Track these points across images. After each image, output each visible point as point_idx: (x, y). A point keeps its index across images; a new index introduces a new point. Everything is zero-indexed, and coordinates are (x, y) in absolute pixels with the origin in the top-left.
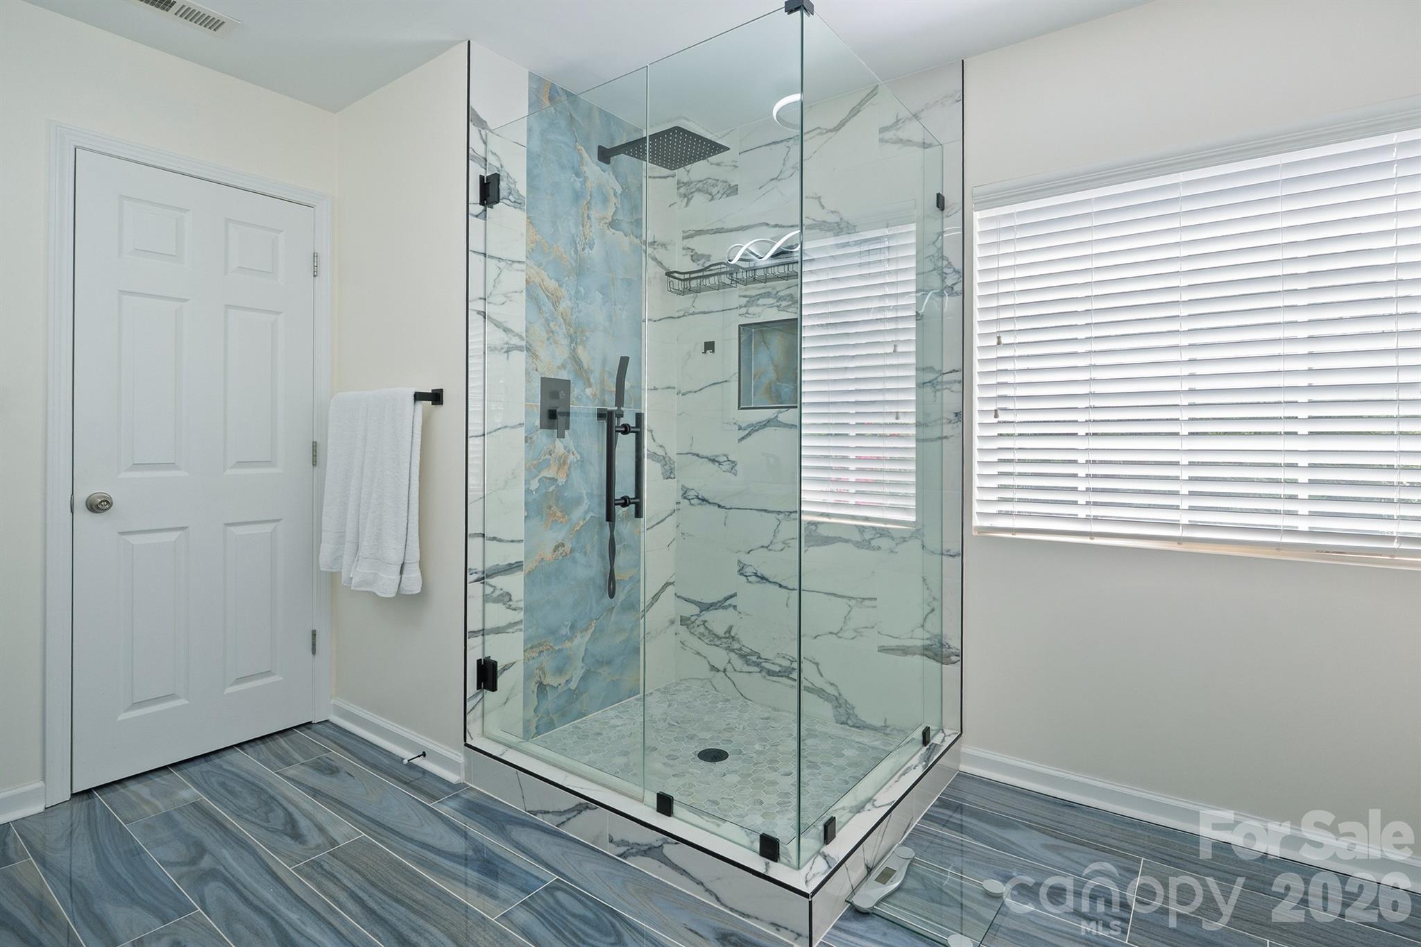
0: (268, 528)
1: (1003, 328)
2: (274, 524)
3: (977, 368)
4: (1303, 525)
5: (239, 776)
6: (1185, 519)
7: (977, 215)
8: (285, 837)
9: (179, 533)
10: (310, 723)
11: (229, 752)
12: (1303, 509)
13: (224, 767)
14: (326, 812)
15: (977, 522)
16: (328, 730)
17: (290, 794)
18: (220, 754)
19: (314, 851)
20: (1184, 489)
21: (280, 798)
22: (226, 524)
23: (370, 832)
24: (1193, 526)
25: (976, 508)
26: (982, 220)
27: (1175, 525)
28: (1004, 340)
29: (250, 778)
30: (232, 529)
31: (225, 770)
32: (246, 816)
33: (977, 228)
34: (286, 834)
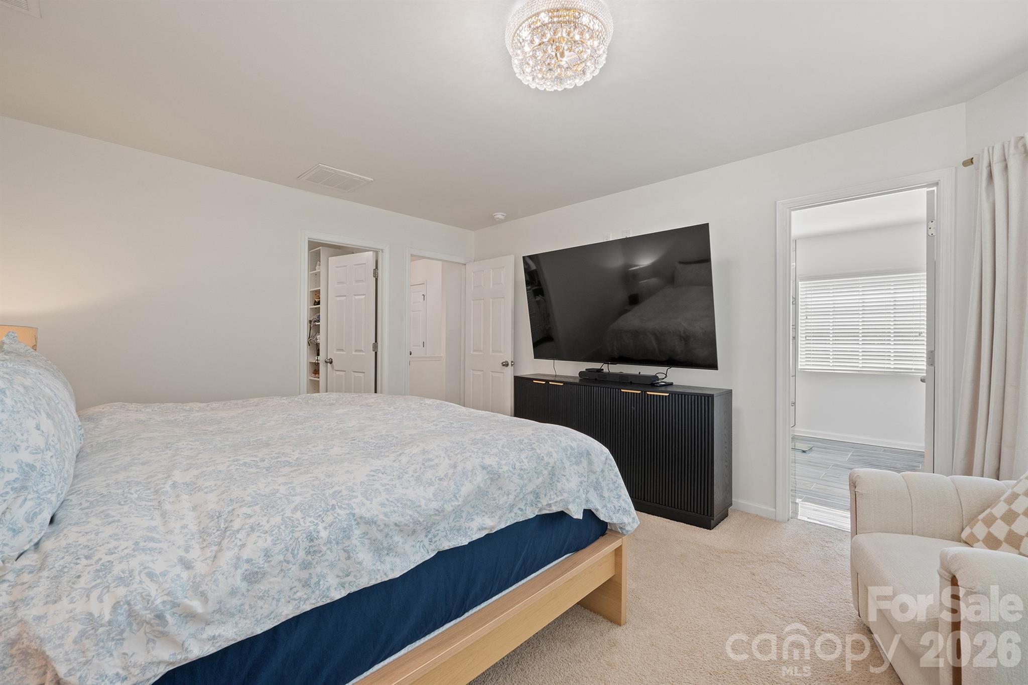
1: (808, 314)
3: (800, 324)
4: (892, 367)
6: (861, 366)
7: (800, 283)
12: (892, 363)
15: (799, 367)
20: (861, 358)
24: (863, 367)
25: (799, 363)
26: (801, 284)
27: (858, 367)
28: (808, 317)
33: (800, 286)
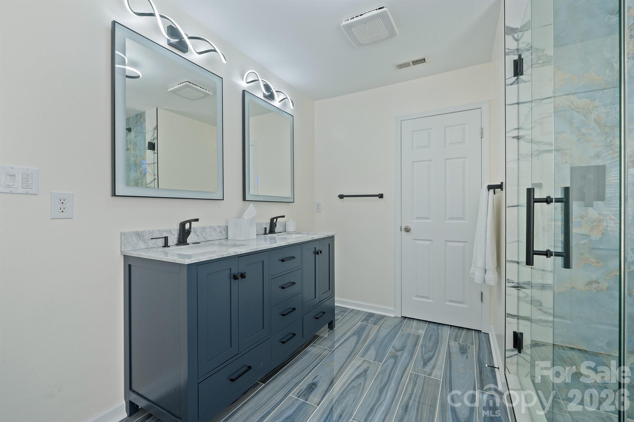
0: (462, 244)
2: (465, 243)
5: (438, 335)
8: (423, 362)
9: (430, 242)
10: (481, 331)
11: (446, 326)
13: (439, 330)
14: (443, 363)
16: (484, 338)
17: (442, 350)
18: (443, 326)
19: (422, 372)
21: (438, 348)
22: (445, 241)
23: (444, 381)
29: (440, 338)
30: (448, 243)
31: (438, 331)
32: (424, 348)
34: (424, 361)
